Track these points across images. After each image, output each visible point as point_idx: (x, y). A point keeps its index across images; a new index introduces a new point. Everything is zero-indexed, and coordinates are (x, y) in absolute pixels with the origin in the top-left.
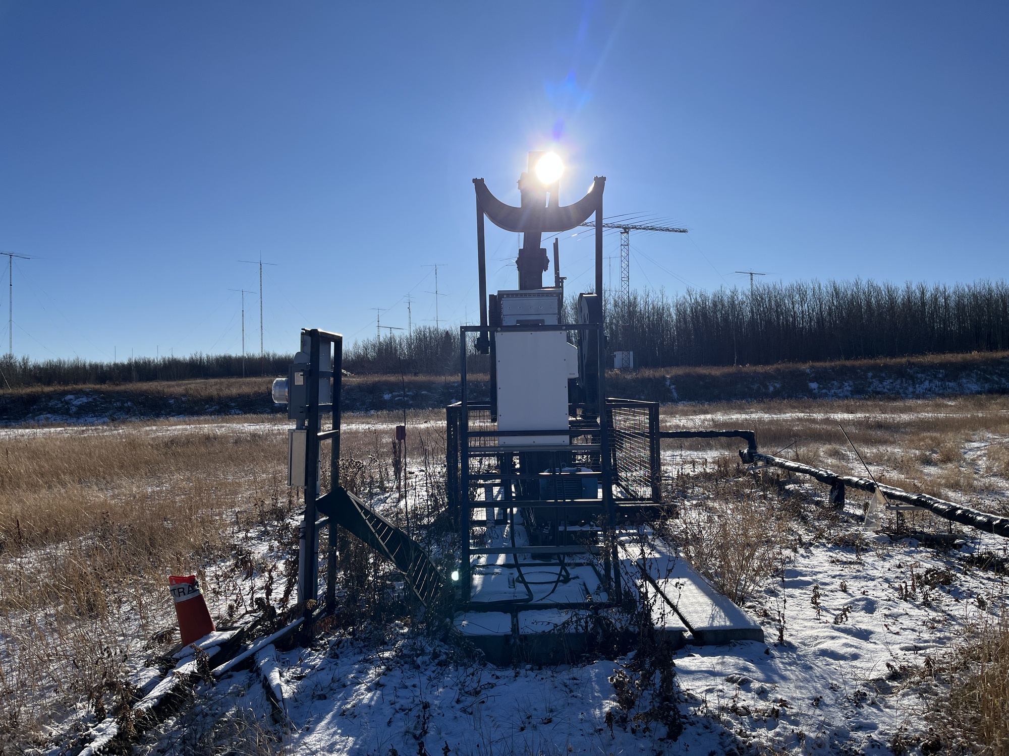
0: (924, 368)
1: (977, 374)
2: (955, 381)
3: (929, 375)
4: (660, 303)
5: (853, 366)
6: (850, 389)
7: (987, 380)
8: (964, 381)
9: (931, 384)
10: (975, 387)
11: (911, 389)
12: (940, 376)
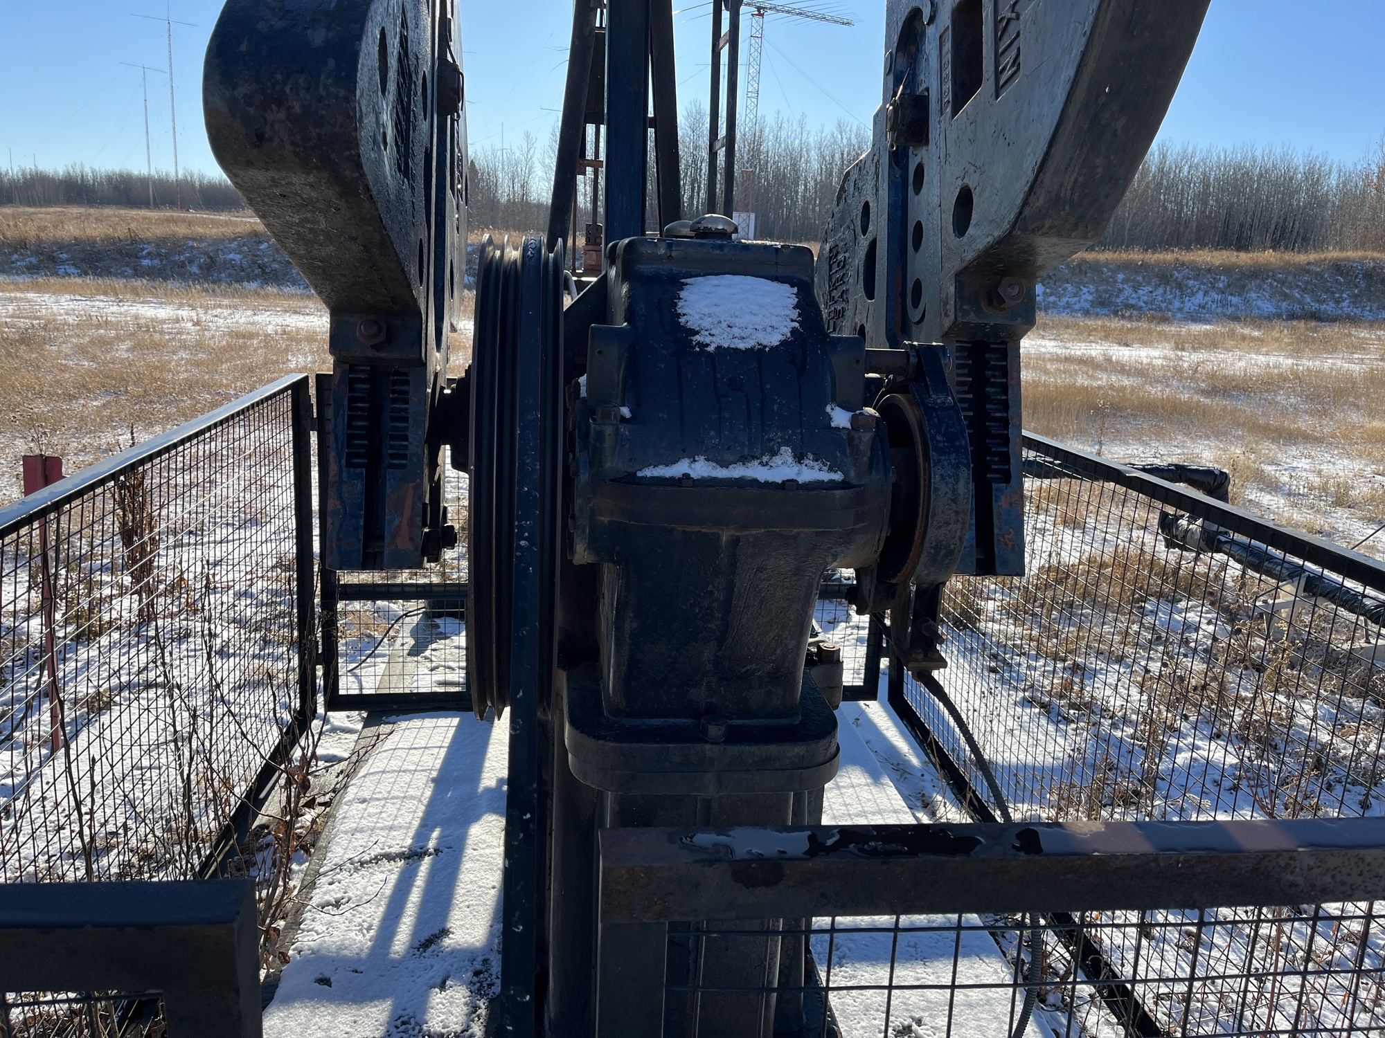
0: (1198, 272)
1: (1271, 284)
2: (1240, 295)
3: (1204, 284)
4: (797, 142)
5: (1097, 262)
6: (1090, 298)
7: (1286, 297)
8: (1254, 295)
9: (1206, 298)
10: (1268, 307)
11: (1177, 304)
12: (1221, 285)
